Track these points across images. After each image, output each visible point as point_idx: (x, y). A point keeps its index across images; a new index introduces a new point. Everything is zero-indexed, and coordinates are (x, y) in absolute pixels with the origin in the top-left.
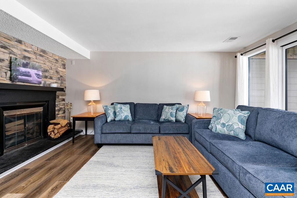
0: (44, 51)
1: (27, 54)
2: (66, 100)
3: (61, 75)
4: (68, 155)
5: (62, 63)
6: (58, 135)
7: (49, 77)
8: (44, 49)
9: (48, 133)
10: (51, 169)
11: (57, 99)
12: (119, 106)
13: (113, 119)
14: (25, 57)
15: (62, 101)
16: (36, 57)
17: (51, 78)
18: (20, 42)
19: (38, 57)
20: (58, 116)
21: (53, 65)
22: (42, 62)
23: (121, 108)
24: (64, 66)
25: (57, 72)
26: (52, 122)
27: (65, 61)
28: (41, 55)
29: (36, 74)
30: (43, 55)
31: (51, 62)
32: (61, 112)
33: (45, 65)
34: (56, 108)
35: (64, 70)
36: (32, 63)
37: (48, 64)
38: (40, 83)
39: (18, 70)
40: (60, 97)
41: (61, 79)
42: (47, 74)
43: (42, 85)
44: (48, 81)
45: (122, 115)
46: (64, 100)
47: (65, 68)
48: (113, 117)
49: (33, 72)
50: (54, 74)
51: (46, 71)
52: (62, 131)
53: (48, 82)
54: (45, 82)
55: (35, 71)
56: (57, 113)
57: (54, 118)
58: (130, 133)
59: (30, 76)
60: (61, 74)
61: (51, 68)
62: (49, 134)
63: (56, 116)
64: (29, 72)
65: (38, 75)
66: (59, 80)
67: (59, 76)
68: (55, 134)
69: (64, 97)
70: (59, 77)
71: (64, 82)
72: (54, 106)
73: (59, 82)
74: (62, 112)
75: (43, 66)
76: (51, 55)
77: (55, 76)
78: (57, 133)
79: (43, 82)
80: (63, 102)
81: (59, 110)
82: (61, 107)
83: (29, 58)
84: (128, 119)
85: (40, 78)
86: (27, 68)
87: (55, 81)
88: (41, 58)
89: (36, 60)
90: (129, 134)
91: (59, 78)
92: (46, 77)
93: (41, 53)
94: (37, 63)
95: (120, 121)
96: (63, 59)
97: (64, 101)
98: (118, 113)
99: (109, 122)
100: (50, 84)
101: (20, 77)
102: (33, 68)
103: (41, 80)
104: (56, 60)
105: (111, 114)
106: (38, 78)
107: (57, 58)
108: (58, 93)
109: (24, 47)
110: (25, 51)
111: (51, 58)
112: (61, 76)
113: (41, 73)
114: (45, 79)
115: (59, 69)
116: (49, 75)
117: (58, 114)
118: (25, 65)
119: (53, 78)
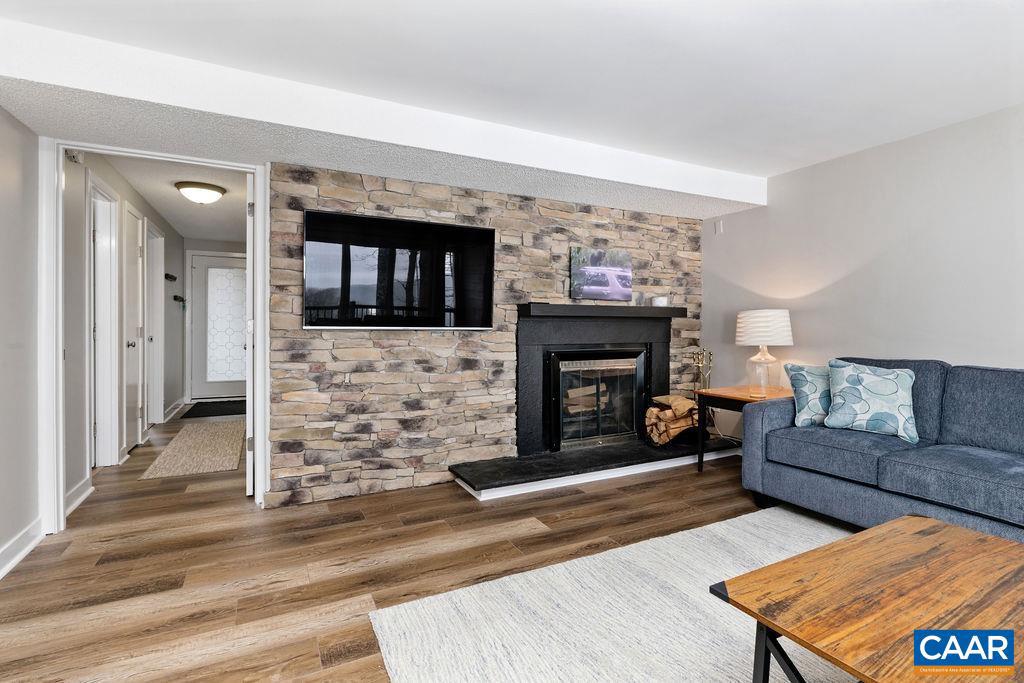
0: (638, 217)
1: (601, 234)
2: (700, 343)
3: (686, 270)
4: (667, 493)
5: (690, 234)
6: (665, 439)
7: (651, 280)
8: (639, 209)
9: (646, 427)
10: (615, 508)
11: (673, 340)
12: (850, 370)
13: (817, 418)
14: (597, 242)
15: (691, 345)
16: (621, 235)
17: (657, 282)
18: (587, 209)
19: (625, 233)
20: (679, 387)
21: (663, 247)
22: (634, 244)
23: (859, 381)
24: (695, 243)
25: (674, 264)
26: (658, 399)
27: (699, 228)
28: (631, 229)
29: (619, 277)
30: (637, 225)
31: (658, 238)
32: (686, 377)
33: (642, 251)
34: (672, 365)
35: (697, 254)
36: (610, 251)
37: (648, 245)
38: (628, 298)
39: (583, 274)
40: (684, 334)
41: (687, 280)
42: (646, 274)
43: (633, 304)
44: (649, 291)
45: (857, 407)
46: (694, 342)
47: (697, 249)
48: (821, 411)
49: (611, 273)
50: (665, 271)
51: (644, 265)
52: (676, 429)
53: (647, 295)
54: (642, 294)
55: (618, 271)
56: (673, 377)
57: (665, 391)
58: (876, 487)
59: (605, 284)
60: (686, 267)
61: (658, 255)
62: (649, 429)
63: (671, 386)
64: (603, 275)
65: (622, 278)
66: (681, 285)
67: (680, 274)
68: (660, 435)
69: (696, 335)
70: (680, 276)
71: (696, 291)
72: (667, 358)
73: (681, 290)
74: (690, 377)
75: (635, 253)
76: (657, 220)
77: (669, 276)
78: (664, 432)
79: (635, 296)
80: (694, 349)
81: (680, 371)
82: (685, 361)
83: (605, 241)
84: (889, 428)
85: (627, 286)
86: (600, 265)
87: (667, 289)
88: (630, 234)
89: (621, 243)
90: (870, 492)
91: (679, 280)
92: (644, 281)
93: (633, 223)
94: (624, 250)
95: (847, 430)
96: (691, 224)
97: (696, 344)
98: (838, 400)
99: (803, 427)
100: (651, 299)
101: (586, 288)
102: (614, 263)
103: (630, 290)
104: (672, 231)
105: (811, 397)
106: (624, 285)
107: (674, 224)
108: (676, 322)
109: (593, 219)
110: (598, 226)
111: (656, 228)
112: (686, 274)
113: (630, 274)
114: (642, 288)
115: (681, 254)
116: (651, 274)
117: (678, 383)
118: (596, 261)
119: (664, 281)
